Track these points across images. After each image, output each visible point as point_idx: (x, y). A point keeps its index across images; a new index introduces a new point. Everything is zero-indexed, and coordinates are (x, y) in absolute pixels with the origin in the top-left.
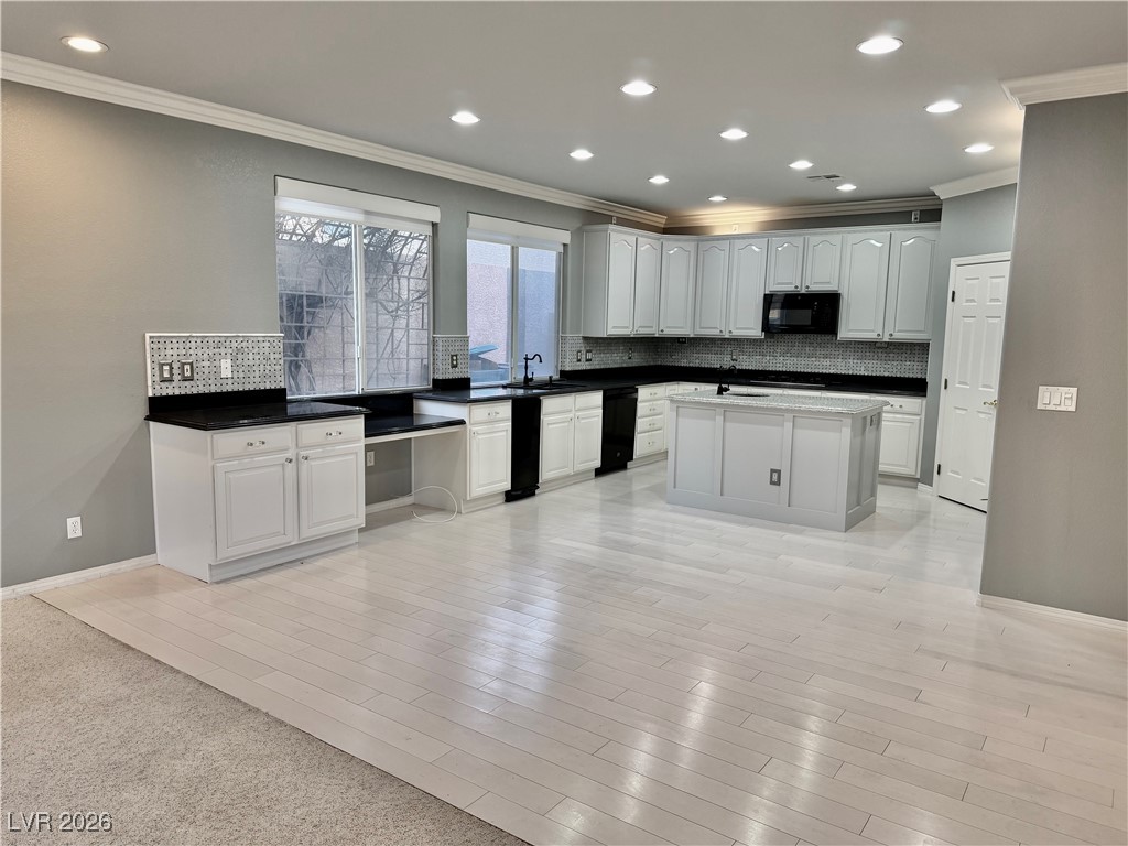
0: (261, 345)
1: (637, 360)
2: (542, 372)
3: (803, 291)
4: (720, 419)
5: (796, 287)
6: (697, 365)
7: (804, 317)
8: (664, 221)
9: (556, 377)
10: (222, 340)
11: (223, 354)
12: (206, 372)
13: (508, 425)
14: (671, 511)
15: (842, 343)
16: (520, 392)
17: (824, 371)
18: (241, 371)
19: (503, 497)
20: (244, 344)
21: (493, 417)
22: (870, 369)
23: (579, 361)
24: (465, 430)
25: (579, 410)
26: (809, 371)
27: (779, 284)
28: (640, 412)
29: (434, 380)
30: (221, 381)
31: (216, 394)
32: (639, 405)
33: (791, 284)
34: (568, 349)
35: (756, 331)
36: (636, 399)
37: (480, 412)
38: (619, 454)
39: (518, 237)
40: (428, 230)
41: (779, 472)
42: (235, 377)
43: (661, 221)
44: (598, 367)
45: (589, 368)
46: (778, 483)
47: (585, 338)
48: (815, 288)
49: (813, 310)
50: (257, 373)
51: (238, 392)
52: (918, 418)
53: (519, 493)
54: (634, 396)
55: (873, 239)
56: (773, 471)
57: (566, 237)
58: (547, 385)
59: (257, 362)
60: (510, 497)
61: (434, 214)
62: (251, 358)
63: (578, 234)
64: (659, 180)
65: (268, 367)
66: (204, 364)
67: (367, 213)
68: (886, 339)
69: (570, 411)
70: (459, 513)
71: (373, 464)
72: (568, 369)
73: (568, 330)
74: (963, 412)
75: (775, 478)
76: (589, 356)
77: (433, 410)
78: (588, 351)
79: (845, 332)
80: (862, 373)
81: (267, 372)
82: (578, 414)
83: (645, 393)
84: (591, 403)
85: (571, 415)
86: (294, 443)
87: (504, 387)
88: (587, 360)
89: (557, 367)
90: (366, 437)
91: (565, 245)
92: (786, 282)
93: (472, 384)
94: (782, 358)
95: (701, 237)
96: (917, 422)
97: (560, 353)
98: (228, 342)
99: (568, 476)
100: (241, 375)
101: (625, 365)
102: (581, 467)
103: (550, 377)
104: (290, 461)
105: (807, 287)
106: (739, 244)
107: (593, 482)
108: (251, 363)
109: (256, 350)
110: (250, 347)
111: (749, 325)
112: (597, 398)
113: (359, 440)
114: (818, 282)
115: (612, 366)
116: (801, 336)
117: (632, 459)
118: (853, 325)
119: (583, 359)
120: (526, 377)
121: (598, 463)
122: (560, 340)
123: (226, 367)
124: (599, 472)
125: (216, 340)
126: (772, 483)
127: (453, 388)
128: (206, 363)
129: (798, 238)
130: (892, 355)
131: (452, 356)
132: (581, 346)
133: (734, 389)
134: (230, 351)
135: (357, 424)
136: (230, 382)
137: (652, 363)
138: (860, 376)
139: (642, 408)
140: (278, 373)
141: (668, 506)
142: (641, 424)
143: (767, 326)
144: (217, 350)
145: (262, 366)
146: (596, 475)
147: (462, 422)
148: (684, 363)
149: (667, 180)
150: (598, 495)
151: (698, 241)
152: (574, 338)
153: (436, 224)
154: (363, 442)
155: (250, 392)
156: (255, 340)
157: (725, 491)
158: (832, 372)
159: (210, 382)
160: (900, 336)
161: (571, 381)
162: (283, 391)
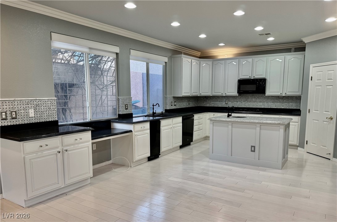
0: (47, 103)
1: (191, 105)
2: (159, 110)
3: (252, 78)
4: (230, 127)
5: (250, 77)
6: (213, 106)
7: (253, 87)
8: (200, 54)
9: (164, 112)
10: (30, 101)
11: (30, 107)
12: (23, 115)
13: (148, 131)
14: (212, 162)
15: (266, 97)
16: (151, 118)
17: (260, 107)
18: (38, 114)
19: (147, 159)
20: (39, 103)
21: (142, 128)
22: (277, 106)
23: (172, 105)
24: (132, 134)
25: (174, 124)
26: (254, 107)
27: (243, 76)
28: (195, 124)
29: (119, 114)
30: (30, 118)
31: (27, 124)
32: (195, 121)
33: (248, 76)
34: (168, 101)
35: (235, 93)
36: (194, 119)
37: (138, 127)
38: (188, 140)
39: (149, 59)
40: (115, 56)
41: (254, 147)
42: (36, 116)
43: (199, 54)
44: (178, 108)
45: (175, 108)
46: (254, 151)
47: (174, 97)
48: (257, 77)
49: (256, 85)
50: (45, 115)
51: (37, 123)
52: (298, 123)
53: (153, 157)
54: (193, 118)
55: (278, 59)
56: (252, 146)
57: (166, 59)
58: (161, 115)
59: (45, 110)
60: (150, 159)
61: (117, 49)
62: (43, 108)
63: (170, 58)
64: (203, 36)
65: (50, 112)
66: (21, 111)
67: (90, 48)
68: (284, 95)
69: (171, 125)
70: (131, 167)
71: (95, 149)
72: (168, 108)
73: (168, 94)
74: (317, 121)
75: (253, 149)
76: (175, 104)
77: (119, 126)
78: (175, 102)
79: (268, 92)
80: (274, 107)
81: (50, 114)
82: (174, 126)
83: (196, 117)
84: (178, 121)
85: (171, 126)
86: (61, 145)
87: (146, 116)
88: (175, 105)
89: (164, 108)
90: (92, 139)
91: (166, 63)
92: (246, 74)
93: (134, 116)
94: (244, 103)
95: (214, 60)
96: (297, 125)
97: (165, 103)
98: (32, 102)
99: (171, 149)
100: (39, 116)
101: (187, 107)
102: (175, 145)
103: (162, 112)
104: (59, 152)
105: (254, 77)
106: (228, 61)
107: (179, 151)
108: (43, 110)
109: (45, 105)
110: (42, 104)
111: (233, 91)
112: (180, 119)
113: (89, 141)
114: (258, 74)
115: (183, 107)
116: (251, 95)
117: (192, 141)
118: (271, 90)
119: (173, 105)
120: (153, 112)
121: (181, 144)
122: (165, 98)
123: (32, 113)
124: (181, 147)
125: (27, 101)
126: (252, 151)
127: (126, 118)
128: (22, 111)
129: (250, 59)
130: (285, 101)
131: (126, 105)
132: (172, 100)
133: (233, 115)
134: (33, 106)
135: (88, 135)
136: (34, 119)
137: (196, 106)
138: (273, 108)
139: (195, 122)
140: (54, 114)
141: (211, 161)
142: (195, 128)
143: (239, 92)
144: (27, 106)
145: (47, 112)
146: (180, 148)
147: (131, 131)
148: (208, 105)
149: (206, 36)
150: (181, 156)
151: (213, 61)
152: (170, 97)
153: (118, 53)
154: (91, 141)
155: (42, 122)
156: (44, 101)
157: (233, 154)
158: (263, 107)
159: (25, 119)
160: (289, 94)
161: (169, 114)
162: (57, 122)
